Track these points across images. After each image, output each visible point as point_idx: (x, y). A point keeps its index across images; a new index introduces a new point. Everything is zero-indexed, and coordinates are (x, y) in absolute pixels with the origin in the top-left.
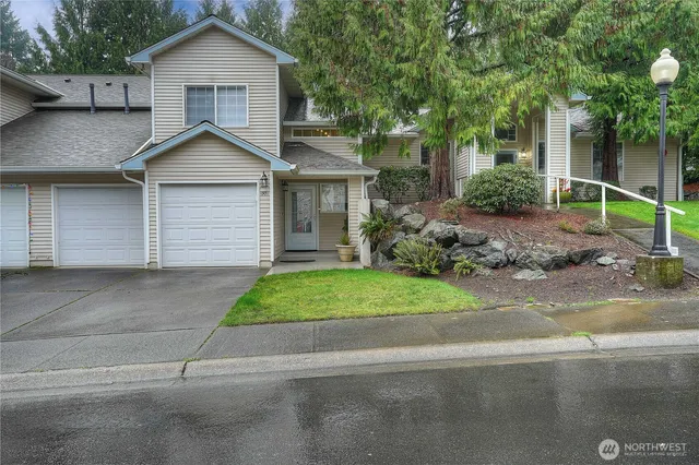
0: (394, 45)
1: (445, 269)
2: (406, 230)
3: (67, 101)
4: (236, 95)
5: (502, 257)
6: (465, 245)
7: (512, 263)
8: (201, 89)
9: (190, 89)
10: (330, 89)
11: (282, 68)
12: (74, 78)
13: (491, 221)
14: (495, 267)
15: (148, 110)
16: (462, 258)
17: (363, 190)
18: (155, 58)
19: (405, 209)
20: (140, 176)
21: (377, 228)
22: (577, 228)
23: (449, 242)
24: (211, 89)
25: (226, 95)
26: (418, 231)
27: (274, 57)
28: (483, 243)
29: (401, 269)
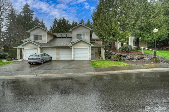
0: (110, 27)
1: (120, 60)
2: (112, 54)
3: (58, 36)
4: (84, 35)
5: (129, 58)
6: (123, 56)
7: (131, 59)
8: (79, 34)
9: (77, 34)
10: (101, 34)
11: (91, 31)
12: (58, 33)
13: (126, 53)
14: (128, 60)
15: (71, 37)
16: (123, 58)
17: (103, 49)
18: (72, 30)
19: (111, 51)
20: (72, 47)
21: (107, 54)
22: (139, 54)
23: (121, 56)
24: (80, 34)
25: (82, 35)
26: (114, 55)
27: (90, 29)
28: (126, 56)
29: (112, 60)
